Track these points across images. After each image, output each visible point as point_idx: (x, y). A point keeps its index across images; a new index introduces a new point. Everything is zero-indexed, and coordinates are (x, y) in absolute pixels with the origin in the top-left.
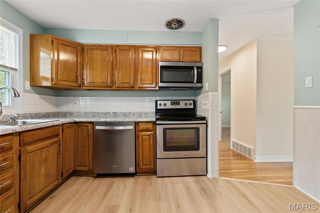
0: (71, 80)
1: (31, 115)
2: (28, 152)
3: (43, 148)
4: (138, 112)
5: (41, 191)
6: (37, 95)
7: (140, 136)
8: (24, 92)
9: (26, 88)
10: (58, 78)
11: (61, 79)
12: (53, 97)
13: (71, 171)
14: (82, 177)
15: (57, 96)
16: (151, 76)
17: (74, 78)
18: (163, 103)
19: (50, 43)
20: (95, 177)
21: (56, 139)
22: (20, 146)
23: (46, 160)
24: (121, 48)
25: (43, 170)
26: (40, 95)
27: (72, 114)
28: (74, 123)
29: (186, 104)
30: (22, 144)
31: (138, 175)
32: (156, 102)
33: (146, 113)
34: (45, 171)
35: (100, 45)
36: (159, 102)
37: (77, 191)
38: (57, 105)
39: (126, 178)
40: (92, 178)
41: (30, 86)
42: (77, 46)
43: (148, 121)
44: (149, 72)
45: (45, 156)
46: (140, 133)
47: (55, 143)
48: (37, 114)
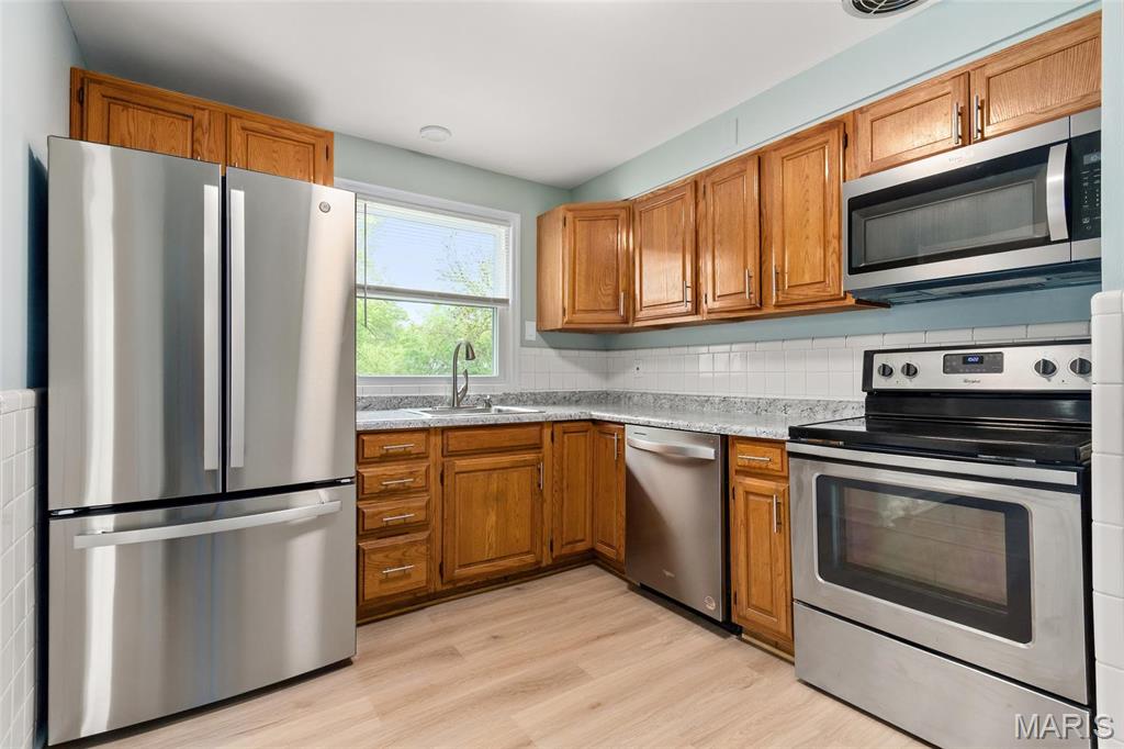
0: (603, 307)
1: (533, 397)
2: (457, 470)
3: (495, 469)
4: (800, 401)
5: (489, 561)
6: (552, 352)
7: (740, 493)
8: (522, 346)
9: (528, 338)
10: (574, 308)
11: (581, 308)
12: (594, 353)
13: (581, 547)
14: (611, 575)
15: (607, 350)
16: (819, 253)
17: (610, 299)
18: (897, 361)
19: (561, 224)
20: (633, 588)
21: (529, 456)
22: (443, 456)
23: (500, 496)
24: (716, 177)
25: (493, 518)
26: (557, 351)
27: (630, 398)
28: (590, 424)
29: (1046, 368)
30: (447, 453)
31: (743, 636)
32: (869, 356)
33: (832, 407)
34: (497, 522)
35: (666, 188)
36: (878, 360)
37: (566, 599)
38: (607, 374)
39: (697, 628)
40: (624, 586)
41: (538, 330)
42: (617, 212)
43: (763, 436)
44: (811, 236)
45: (498, 487)
46: (740, 479)
47: (525, 464)
48: (547, 394)
